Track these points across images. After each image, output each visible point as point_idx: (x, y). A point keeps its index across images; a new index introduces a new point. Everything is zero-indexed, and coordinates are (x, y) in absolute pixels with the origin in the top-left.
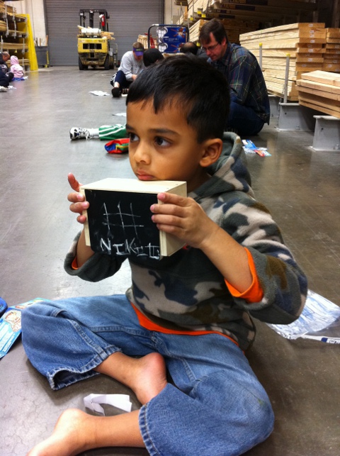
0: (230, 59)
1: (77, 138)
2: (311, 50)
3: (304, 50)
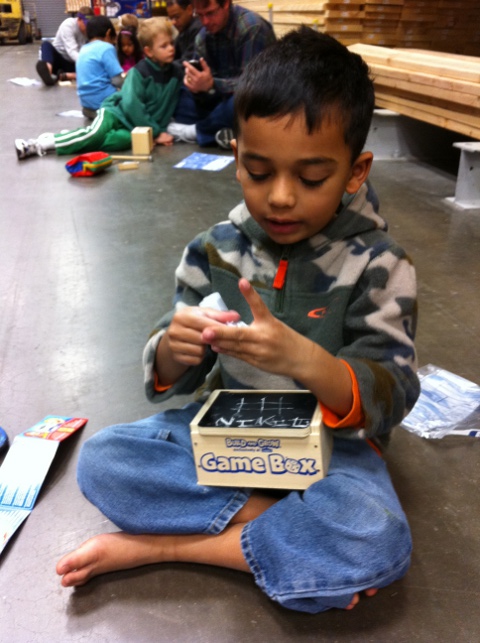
0: (235, 29)
1: (26, 156)
2: (346, 14)
3: (335, 14)
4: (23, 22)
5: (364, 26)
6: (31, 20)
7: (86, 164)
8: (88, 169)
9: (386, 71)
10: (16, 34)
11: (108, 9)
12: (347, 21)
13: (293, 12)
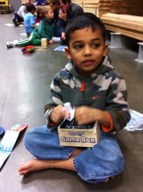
1: (10, 47)
2: (105, 4)
3: (102, 4)
4: (9, 7)
5: (111, 8)
6: (11, 7)
7: (28, 49)
8: (28, 51)
9: (117, 21)
10: (7, 11)
11: (34, 3)
12: (105, 6)
13: (89, 4)
